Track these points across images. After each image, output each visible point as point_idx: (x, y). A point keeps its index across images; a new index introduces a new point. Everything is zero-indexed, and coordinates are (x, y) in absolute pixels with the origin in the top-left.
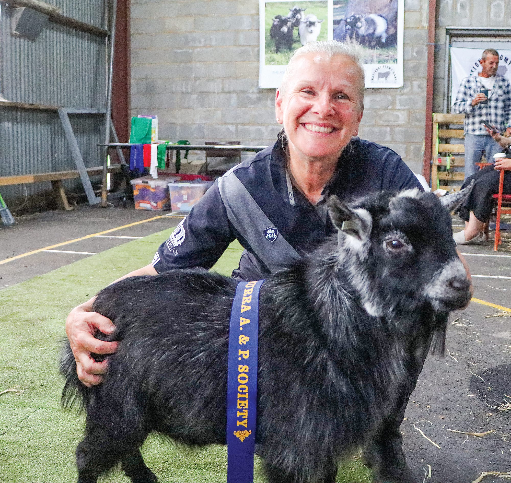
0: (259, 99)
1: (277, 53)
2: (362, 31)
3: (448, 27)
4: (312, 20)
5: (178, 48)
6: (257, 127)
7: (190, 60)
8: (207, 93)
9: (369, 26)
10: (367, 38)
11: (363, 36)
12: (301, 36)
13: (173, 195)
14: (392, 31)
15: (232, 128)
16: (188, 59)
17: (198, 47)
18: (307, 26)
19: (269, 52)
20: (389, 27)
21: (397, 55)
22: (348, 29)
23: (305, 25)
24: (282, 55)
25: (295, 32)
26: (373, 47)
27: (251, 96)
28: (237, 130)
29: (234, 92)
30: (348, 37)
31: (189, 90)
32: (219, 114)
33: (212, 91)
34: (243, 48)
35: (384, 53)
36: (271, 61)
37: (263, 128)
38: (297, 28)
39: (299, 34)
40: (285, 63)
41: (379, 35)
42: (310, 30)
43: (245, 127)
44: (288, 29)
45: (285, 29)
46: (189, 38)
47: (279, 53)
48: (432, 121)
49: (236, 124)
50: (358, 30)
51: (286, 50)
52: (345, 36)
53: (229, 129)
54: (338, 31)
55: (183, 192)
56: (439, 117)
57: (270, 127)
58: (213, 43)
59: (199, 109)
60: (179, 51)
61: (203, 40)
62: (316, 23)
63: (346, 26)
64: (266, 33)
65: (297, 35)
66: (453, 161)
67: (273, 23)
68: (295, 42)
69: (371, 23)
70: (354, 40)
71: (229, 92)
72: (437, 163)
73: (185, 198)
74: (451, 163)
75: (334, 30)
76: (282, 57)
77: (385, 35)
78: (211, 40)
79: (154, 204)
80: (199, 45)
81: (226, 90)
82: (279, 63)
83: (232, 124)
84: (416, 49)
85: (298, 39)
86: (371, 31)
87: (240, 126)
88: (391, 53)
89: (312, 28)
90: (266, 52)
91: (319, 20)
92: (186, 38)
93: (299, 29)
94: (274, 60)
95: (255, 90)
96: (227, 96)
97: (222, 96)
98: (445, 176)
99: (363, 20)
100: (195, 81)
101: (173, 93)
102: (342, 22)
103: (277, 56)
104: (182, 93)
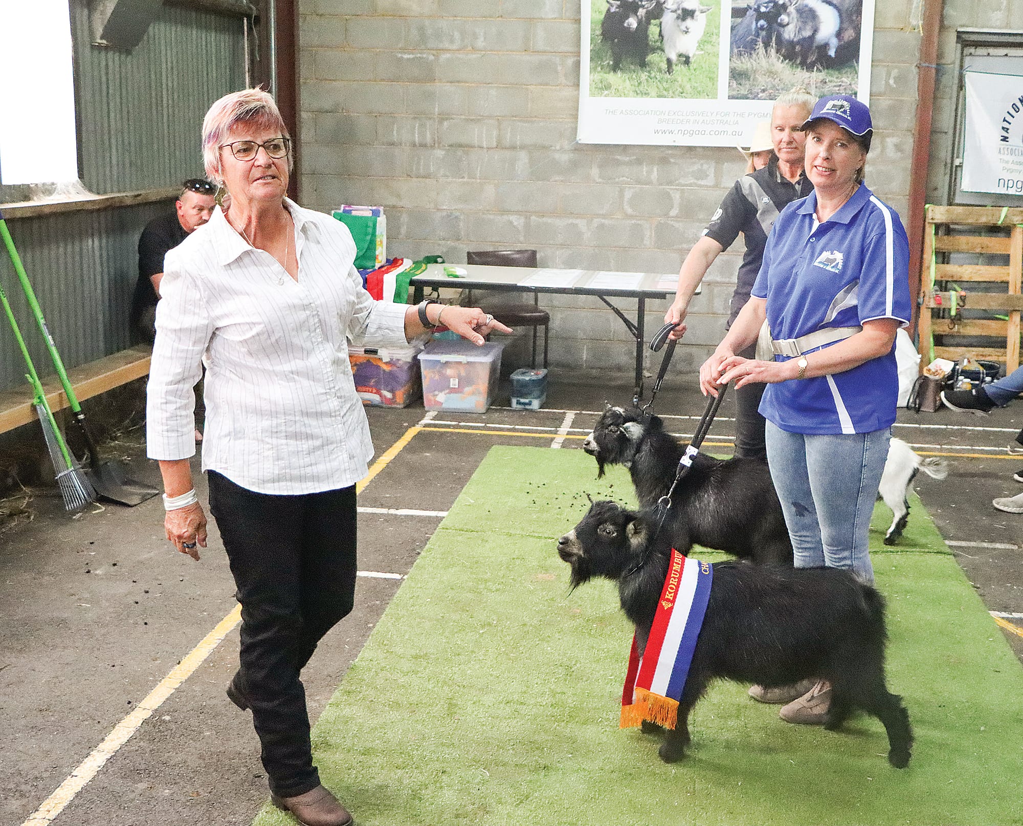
0: (574, 165)
1: (615, 71)
2: (789, 33)
3: (960, 29)
4: (689, 6)
5: (404, 50)
6: (570, 221)
7: (430, 78)
8: (466, 147)
9: (805, 23)
10: (798, 48)
11: (792, 44)
12: (665, 39)
13: (428, 377)
14: (849, 34)
15: (518, 221)
16: (427, 75)
17: (448, 50)
18: (678, 18)
19: (599, 69)
20: (845, 25)
21: (856, 83)
22: (762, 28)
23: (675, 15)
24: (626, 76)
25: (653, 30)
26: (810, 67)
27: (557, 156)
28: (527, 226)
29: (522, 147)
30: (760, 45)
31: (428, 139)
32: (490, 191)
33: (476, 143)
34: (544, 57)
35: (831, 78)
36: (603, 88)
37: (581, 224)
38: (657, 21)
39: (661, 34)
40: (631, 93)
41: (822, 43)
42: (683, 27)
43: (544, 219)
44: (640, 23)
45: (632, 22)
46: (429, 31)
47: (619, 72)
48: (925, 221)
49: (526, 214)
50: (781, 29)
51: (632, 67)
52: (754, 42)
53: (511, 223)
54: (741, 31)
55: (449, 372)
56: (937, 213)
57: (596, 222)
58: (480, 43)
59: (450, 179)
60: (406, 56)
61: (457, 35)
62: (697, 13)
63: (757, 21)
64: (593, 30)
65: (657, 37)
66: (963, 299)
67: (609, 10)
68: (654, 50)
69: (808, 15)
70: (773, 51)
71: (513, 148)
72: (933, 304)
73: (454, 383)
74: (958, 304)
75: (733, 28)
76: (625, 81)
77: (834, 42)
78: (475, 36)
79: (389, 395)
80: (450, 47)
81: (507, 142)
82: (619, 93)
83: (518, 212)
84: (895, 72)
85: (658, 44)
86: (807, 33)
87: (533, 218)
88: (846, 80)
89: (689, 22)
90: (593, 70)
91: (702, 8)
92: (421, 29)
93: (661, 24)
94: (608, 87)
95: (566, 145)
96: (508, 154)
97: (497, 155)
98: (944, 327)
99: (791, 9)
100: (441, 121)
101: (392, 144)
102: (751, 12)
103: (615, 79)
104: (414, 145)
